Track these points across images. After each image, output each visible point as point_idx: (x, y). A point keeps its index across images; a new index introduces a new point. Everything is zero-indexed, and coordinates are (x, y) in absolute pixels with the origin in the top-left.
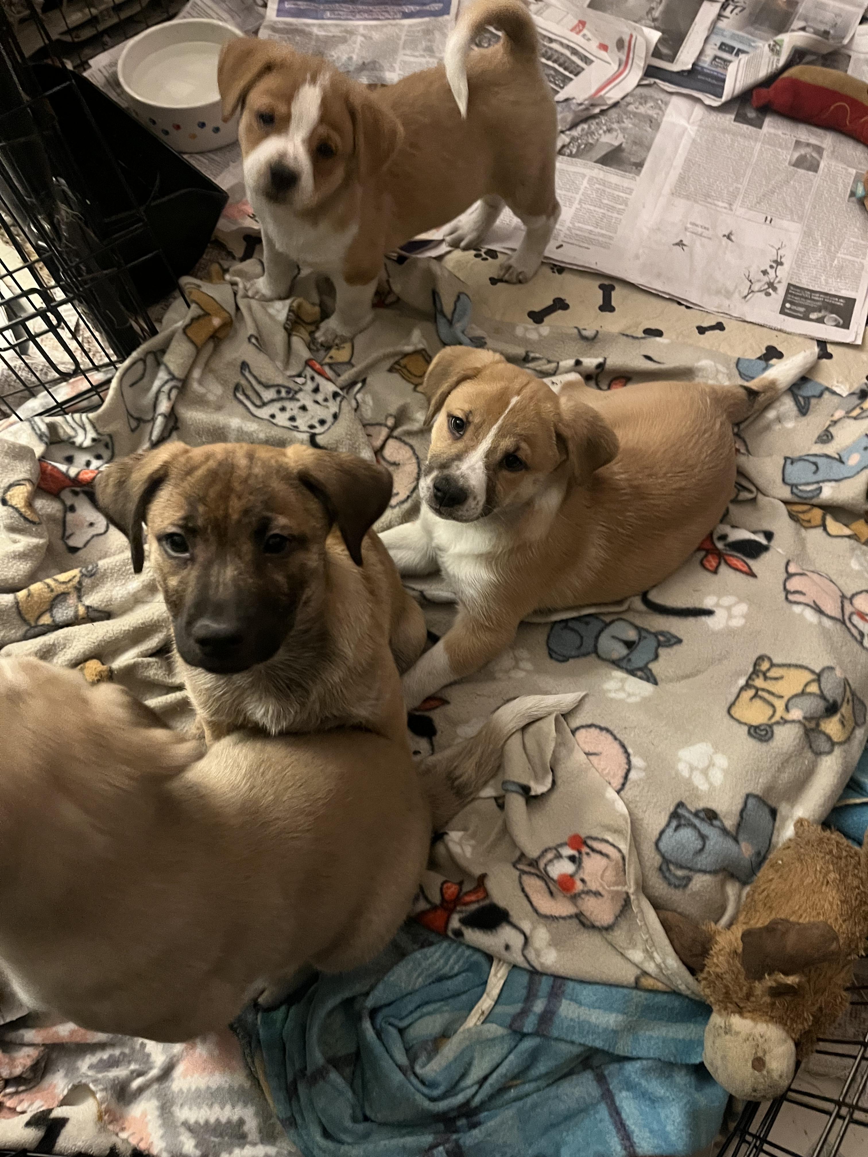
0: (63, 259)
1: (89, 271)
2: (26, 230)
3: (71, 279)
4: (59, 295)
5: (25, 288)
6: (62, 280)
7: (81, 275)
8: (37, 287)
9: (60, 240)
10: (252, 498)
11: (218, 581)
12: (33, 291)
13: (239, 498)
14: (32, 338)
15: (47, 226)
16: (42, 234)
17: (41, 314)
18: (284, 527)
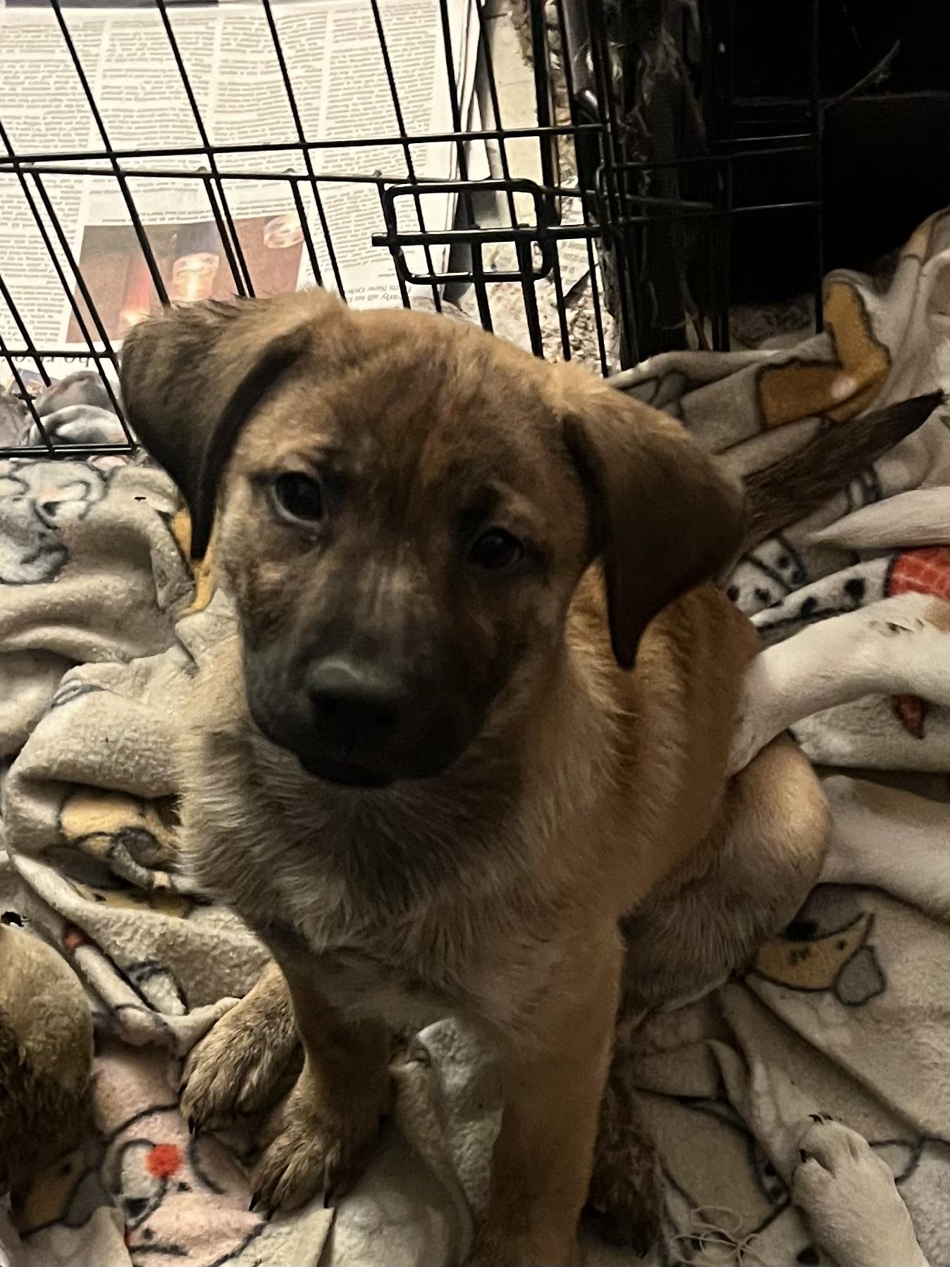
0: (618, 148)
1: (655, 190)
2: (574, 59)
3: (611, 191)
4: (573, 213)
5: (514, 175)
6: (592, 187)
7: (634, 191)
8: (540, 182)
9: (629, 106)
10: (469, 444)
11: (373, 593)
12: (526, 186)
13: (447, 437)
14: (480, 279)
15: (616, 69)
16: (600, 80)
17: (520, 237)
18: (519, 520)
